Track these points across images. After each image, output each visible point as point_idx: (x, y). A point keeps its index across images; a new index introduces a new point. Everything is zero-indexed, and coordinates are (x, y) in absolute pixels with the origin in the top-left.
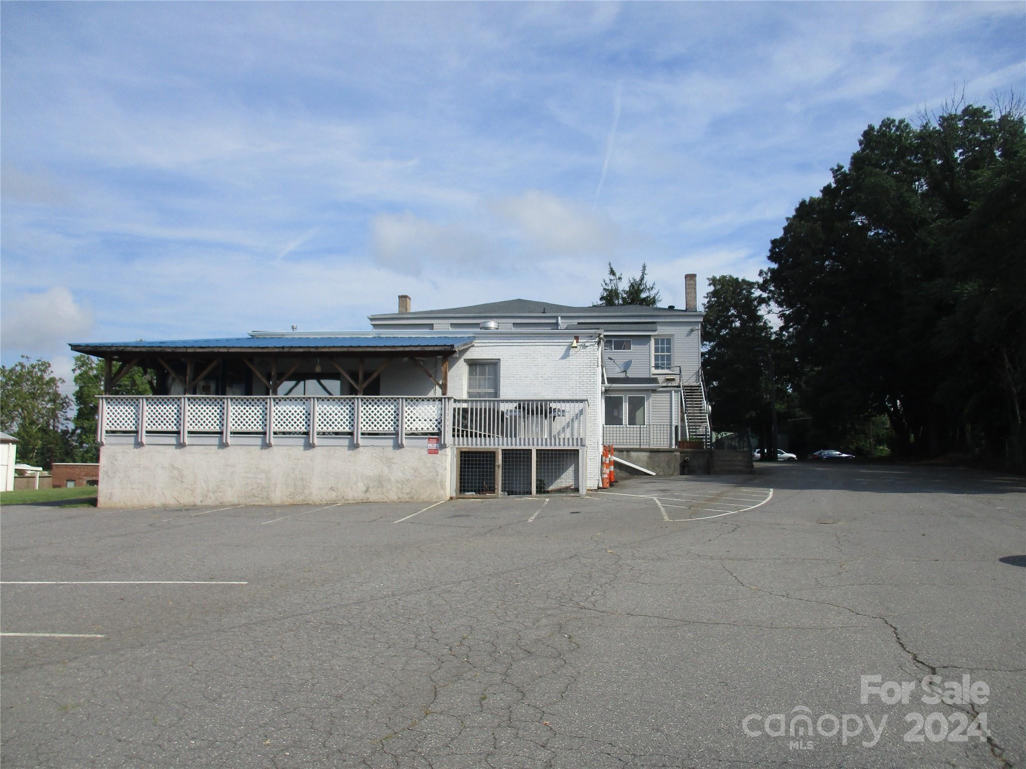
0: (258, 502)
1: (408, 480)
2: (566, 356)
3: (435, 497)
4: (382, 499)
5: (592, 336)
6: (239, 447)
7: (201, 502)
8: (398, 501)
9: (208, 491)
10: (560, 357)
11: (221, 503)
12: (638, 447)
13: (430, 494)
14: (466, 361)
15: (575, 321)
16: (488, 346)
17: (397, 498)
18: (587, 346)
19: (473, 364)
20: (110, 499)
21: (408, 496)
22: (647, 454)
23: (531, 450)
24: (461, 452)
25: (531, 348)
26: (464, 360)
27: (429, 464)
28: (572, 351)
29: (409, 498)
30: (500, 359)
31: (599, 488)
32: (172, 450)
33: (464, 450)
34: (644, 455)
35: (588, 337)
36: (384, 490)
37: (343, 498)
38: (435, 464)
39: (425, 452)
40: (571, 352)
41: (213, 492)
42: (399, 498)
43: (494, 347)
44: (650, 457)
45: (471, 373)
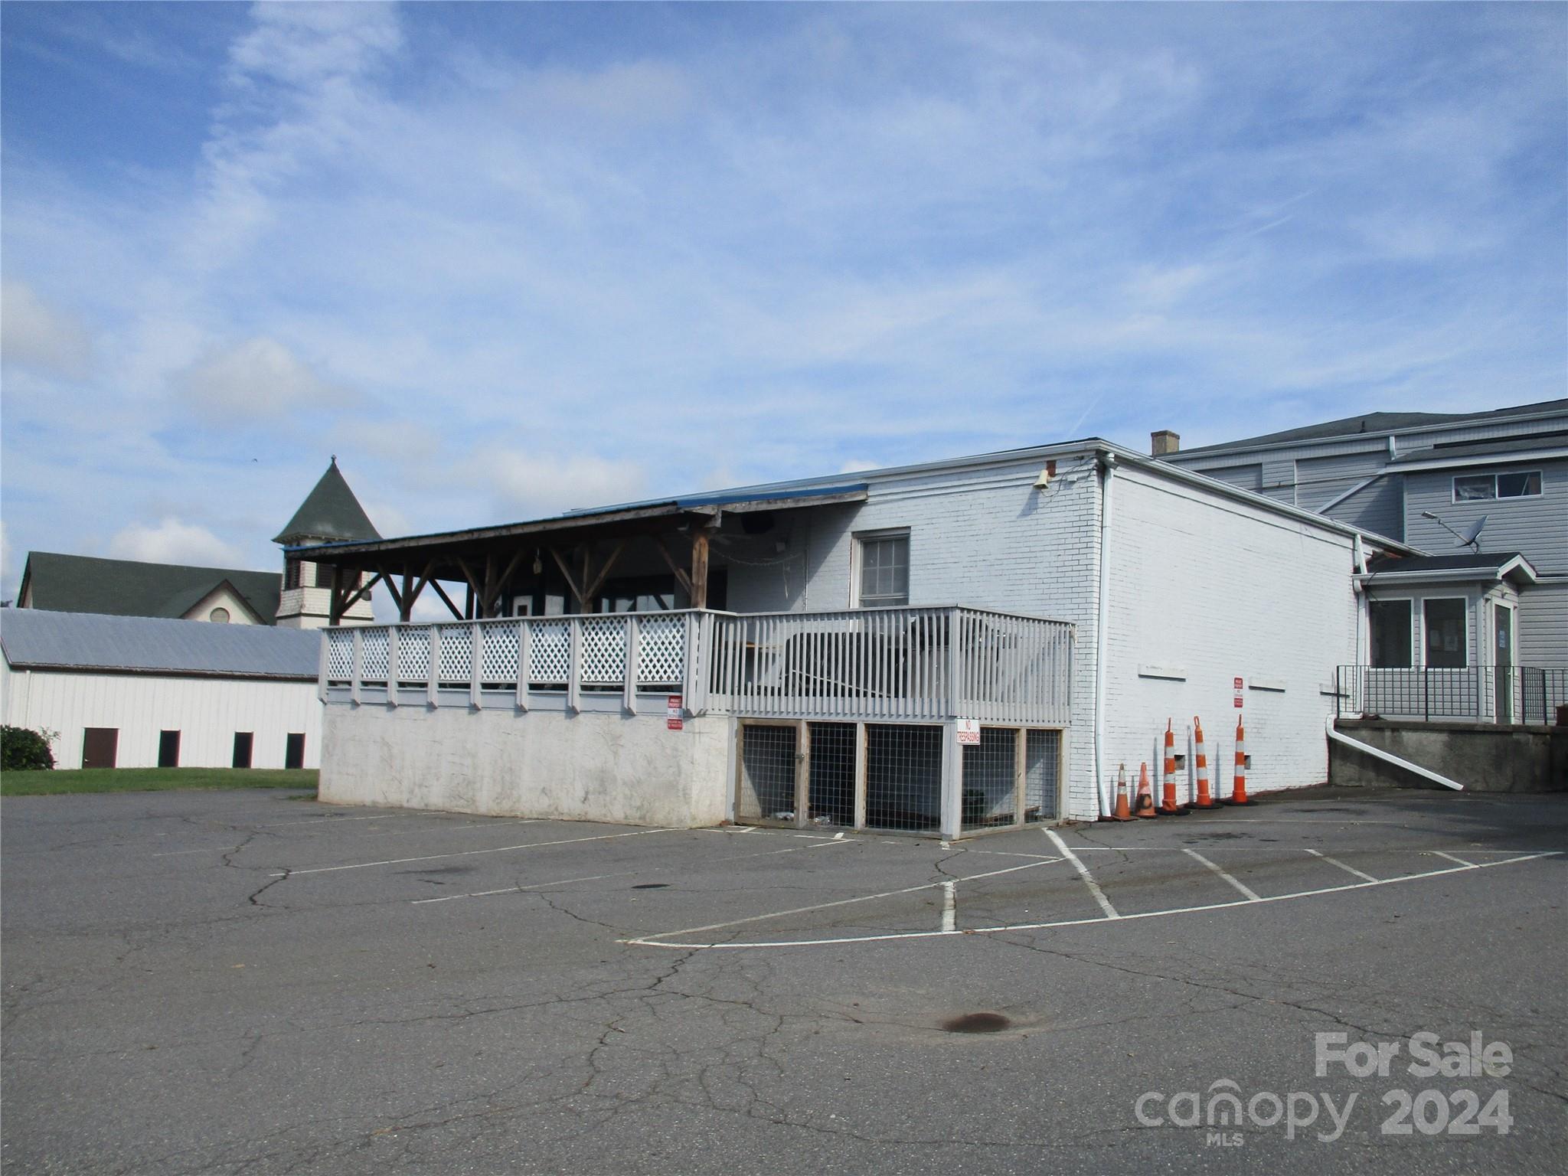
0: (463, 807)
1: (639, 782)
2: (1031, 508)
3: (675, 819)
4: (605, 816)
5: (1082, 458)
6: (446, 710)
7: (408, 801)
8: (625, 822)
9: (415, 784)
10: (1018, 513)
11: (426, 805)
12: (1422, 719)
13: (669, 813)
14: (857, 535)
16: (892, 501)
17: (623, 816)
18: (1074, 482)
19: (870, 540)
20: (328, 788)
21: (638, 815)
22: (1443, 737)
23: (853, 726)
24: (746, 727)
25: (964, 497)
26: (853, 533)
27: (669, 751)
28: (1042, 498)
29: (640, 818)
30: (909, 527)
31: (1102, 819)
32: (382, 711)
33: (748, 722)
34: (1435, 742)
35: (1076, 459)
36: (608, 798)
37: (556, 809)
38: (676, 750)
39: (663, 724)
40: (1039, 501)
41: (420, 786)
42: (626, 817)
43: (901, 503)
44: (1449, 746)
45: (867, 561)
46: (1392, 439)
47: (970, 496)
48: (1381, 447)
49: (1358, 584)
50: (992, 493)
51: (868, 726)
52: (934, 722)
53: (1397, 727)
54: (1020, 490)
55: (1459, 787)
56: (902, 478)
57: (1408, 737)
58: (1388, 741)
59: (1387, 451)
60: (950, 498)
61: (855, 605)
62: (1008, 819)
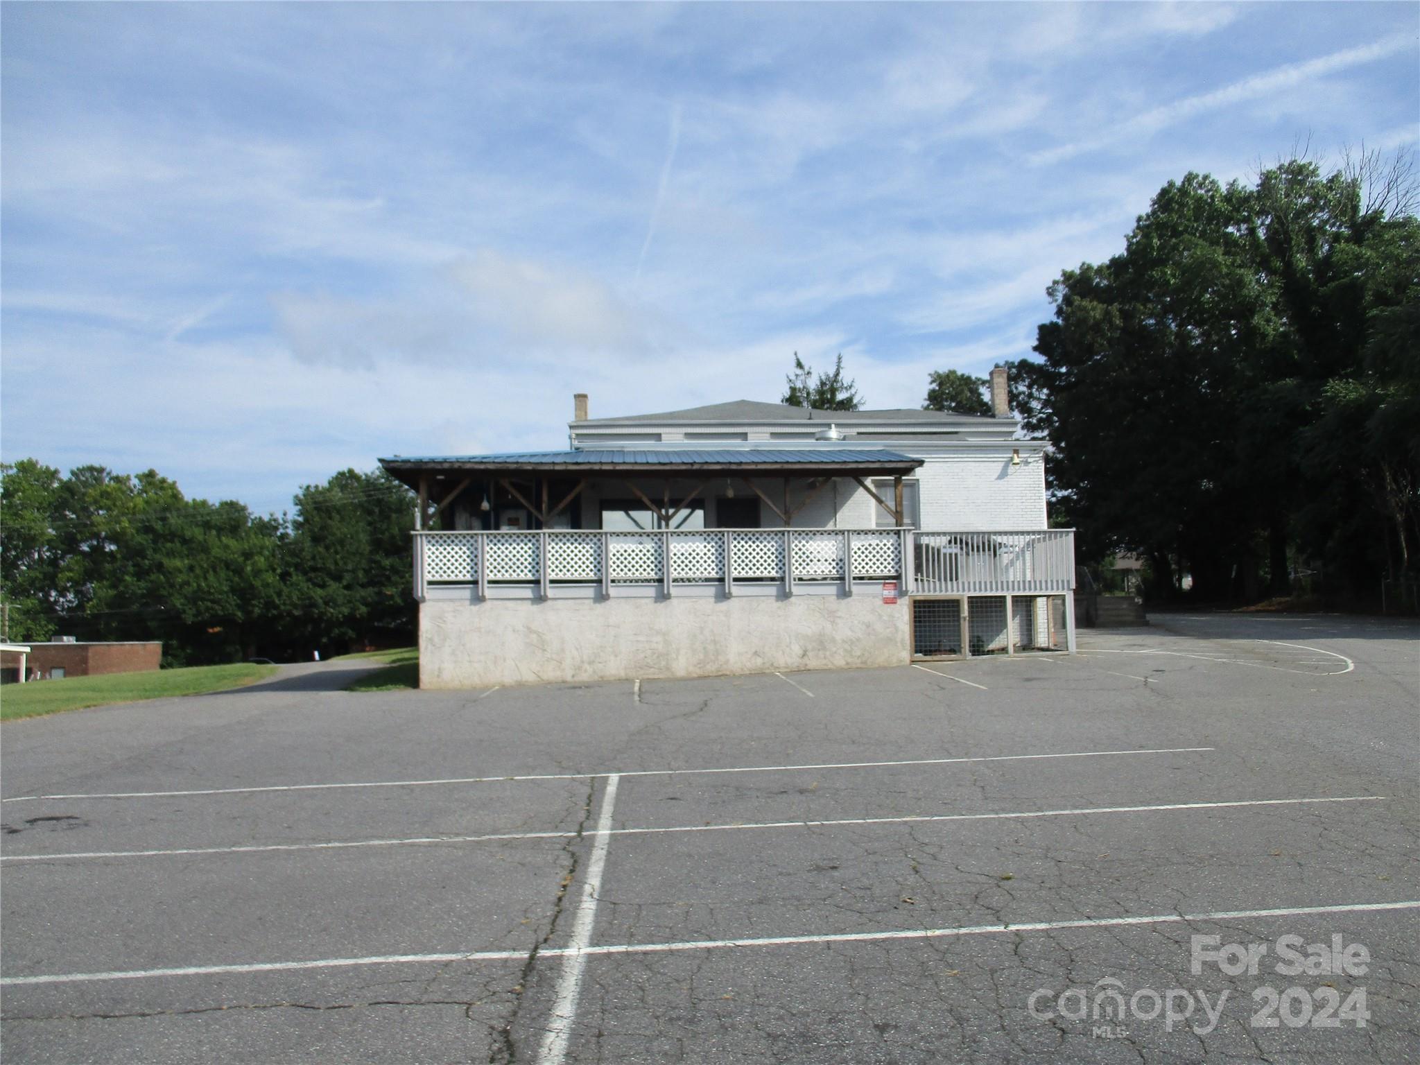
0: (654, 674)
1: (858, 640)
2: (1003, 475)
3: (895, 661)
4: (826, 665)
5: (1035, 450)
6: (623, 600)
7: (573, 676)
8: (846, 667)
9: (583, 662)
10: (996, 475)
11: (602, 677)
13: (889, 657)
15: (854, 431)
17: (844, 663)
18: (1030, 462)
21: (859, 661)
23: (1004, 597)
24: (915, 602)
27: (885, 618)
28: (1011, 469)
29: (862, 663)
30: (918, 480)
32: (527, 606)
33: (918, 598)
35: (1027, 450)
36: (828, 653)
37: (772, 665)
38: (893, 617)
39: (879, 602)
40: (1009, 471)
41: (590, 663)
42: (847, 664)
47: (961, 464)
50: (977, 464)
54: (996, 464)
56: (916, 449)
60: (949, 464)
61: (873, 527)
62: (1004, 650)
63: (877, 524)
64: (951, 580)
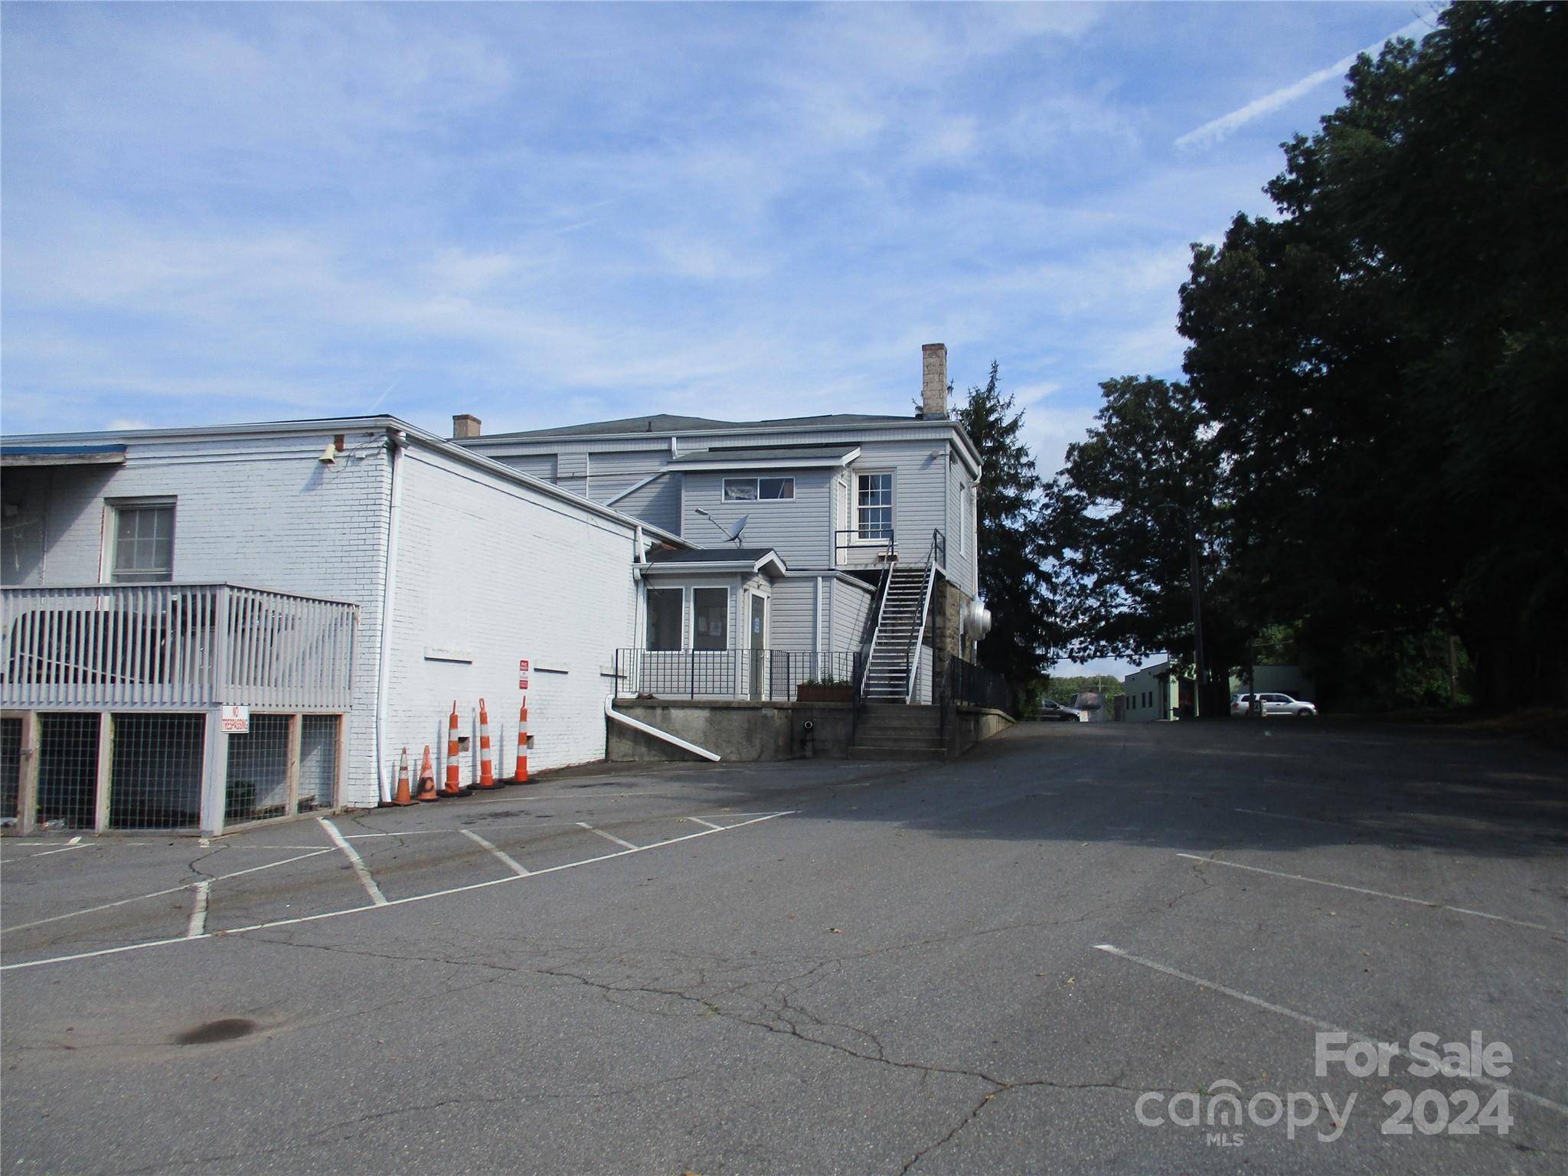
2: (315, 483)
5: (372, 435)
10: (301, 487)
12: (688, 697)
14: (110, 501)
15: (706, 446)
16: (154, 466)
18: (362, 459)
19: (126, 509)
22: (705, 714)
25: (240, 467)
26: (106, 499)
28: (328, 473)
30: (175, 496)
31: (382, 805)
34: (699, 717)
35: (364, 436)
40: (325, 476)
43: (166, 469)
44: (710, 721)
45: (122, 531)
46: (674, 440)
47: (248, 466)
48: (664, 446)
49: (637, 572)
50: (274, 465)
51: (115, 716)
52: (196, 709)
53: (667, 706)
54: (305, 463)
55: (717, 758)
56: (166, 441)
57: (676, 714)
58: (658, 719)
59: (669, 451)
60: (224, 467)
61: (106, 580)
62: (279, 810)
63: (117, 577)
64: (152, 681)
